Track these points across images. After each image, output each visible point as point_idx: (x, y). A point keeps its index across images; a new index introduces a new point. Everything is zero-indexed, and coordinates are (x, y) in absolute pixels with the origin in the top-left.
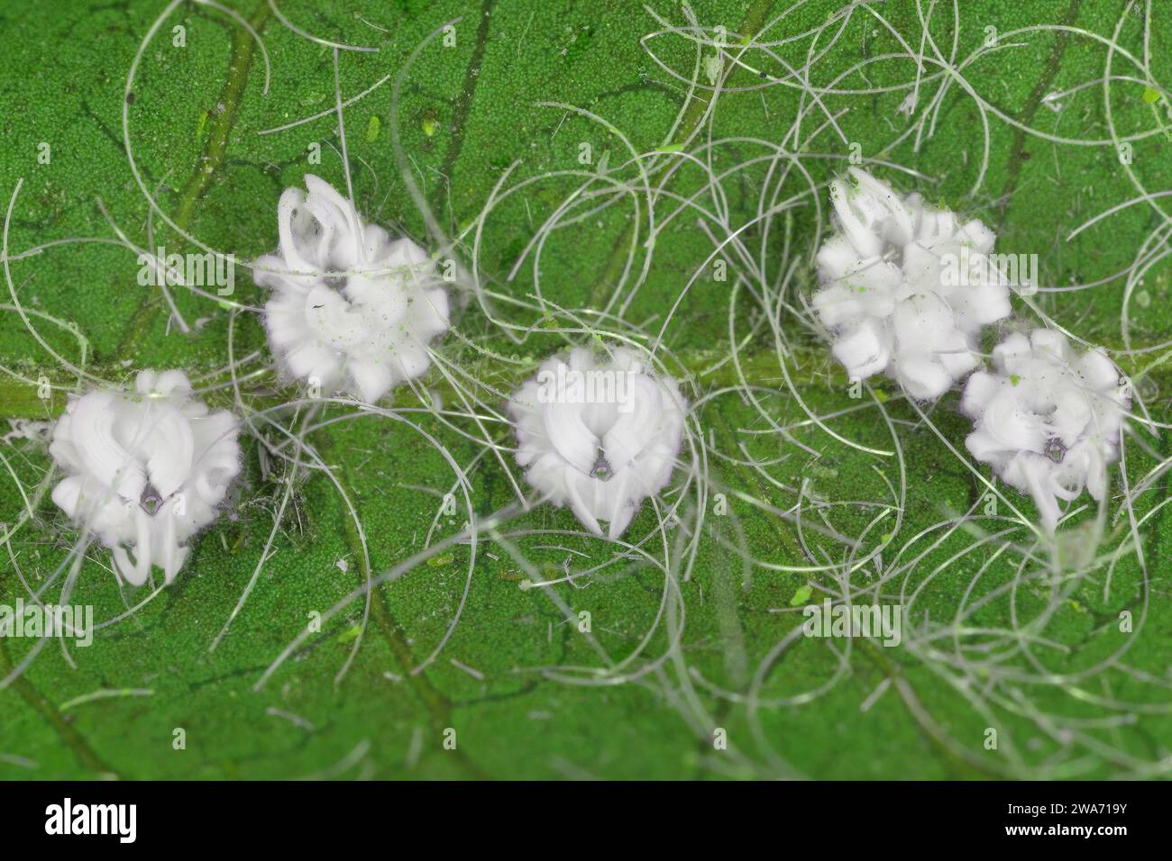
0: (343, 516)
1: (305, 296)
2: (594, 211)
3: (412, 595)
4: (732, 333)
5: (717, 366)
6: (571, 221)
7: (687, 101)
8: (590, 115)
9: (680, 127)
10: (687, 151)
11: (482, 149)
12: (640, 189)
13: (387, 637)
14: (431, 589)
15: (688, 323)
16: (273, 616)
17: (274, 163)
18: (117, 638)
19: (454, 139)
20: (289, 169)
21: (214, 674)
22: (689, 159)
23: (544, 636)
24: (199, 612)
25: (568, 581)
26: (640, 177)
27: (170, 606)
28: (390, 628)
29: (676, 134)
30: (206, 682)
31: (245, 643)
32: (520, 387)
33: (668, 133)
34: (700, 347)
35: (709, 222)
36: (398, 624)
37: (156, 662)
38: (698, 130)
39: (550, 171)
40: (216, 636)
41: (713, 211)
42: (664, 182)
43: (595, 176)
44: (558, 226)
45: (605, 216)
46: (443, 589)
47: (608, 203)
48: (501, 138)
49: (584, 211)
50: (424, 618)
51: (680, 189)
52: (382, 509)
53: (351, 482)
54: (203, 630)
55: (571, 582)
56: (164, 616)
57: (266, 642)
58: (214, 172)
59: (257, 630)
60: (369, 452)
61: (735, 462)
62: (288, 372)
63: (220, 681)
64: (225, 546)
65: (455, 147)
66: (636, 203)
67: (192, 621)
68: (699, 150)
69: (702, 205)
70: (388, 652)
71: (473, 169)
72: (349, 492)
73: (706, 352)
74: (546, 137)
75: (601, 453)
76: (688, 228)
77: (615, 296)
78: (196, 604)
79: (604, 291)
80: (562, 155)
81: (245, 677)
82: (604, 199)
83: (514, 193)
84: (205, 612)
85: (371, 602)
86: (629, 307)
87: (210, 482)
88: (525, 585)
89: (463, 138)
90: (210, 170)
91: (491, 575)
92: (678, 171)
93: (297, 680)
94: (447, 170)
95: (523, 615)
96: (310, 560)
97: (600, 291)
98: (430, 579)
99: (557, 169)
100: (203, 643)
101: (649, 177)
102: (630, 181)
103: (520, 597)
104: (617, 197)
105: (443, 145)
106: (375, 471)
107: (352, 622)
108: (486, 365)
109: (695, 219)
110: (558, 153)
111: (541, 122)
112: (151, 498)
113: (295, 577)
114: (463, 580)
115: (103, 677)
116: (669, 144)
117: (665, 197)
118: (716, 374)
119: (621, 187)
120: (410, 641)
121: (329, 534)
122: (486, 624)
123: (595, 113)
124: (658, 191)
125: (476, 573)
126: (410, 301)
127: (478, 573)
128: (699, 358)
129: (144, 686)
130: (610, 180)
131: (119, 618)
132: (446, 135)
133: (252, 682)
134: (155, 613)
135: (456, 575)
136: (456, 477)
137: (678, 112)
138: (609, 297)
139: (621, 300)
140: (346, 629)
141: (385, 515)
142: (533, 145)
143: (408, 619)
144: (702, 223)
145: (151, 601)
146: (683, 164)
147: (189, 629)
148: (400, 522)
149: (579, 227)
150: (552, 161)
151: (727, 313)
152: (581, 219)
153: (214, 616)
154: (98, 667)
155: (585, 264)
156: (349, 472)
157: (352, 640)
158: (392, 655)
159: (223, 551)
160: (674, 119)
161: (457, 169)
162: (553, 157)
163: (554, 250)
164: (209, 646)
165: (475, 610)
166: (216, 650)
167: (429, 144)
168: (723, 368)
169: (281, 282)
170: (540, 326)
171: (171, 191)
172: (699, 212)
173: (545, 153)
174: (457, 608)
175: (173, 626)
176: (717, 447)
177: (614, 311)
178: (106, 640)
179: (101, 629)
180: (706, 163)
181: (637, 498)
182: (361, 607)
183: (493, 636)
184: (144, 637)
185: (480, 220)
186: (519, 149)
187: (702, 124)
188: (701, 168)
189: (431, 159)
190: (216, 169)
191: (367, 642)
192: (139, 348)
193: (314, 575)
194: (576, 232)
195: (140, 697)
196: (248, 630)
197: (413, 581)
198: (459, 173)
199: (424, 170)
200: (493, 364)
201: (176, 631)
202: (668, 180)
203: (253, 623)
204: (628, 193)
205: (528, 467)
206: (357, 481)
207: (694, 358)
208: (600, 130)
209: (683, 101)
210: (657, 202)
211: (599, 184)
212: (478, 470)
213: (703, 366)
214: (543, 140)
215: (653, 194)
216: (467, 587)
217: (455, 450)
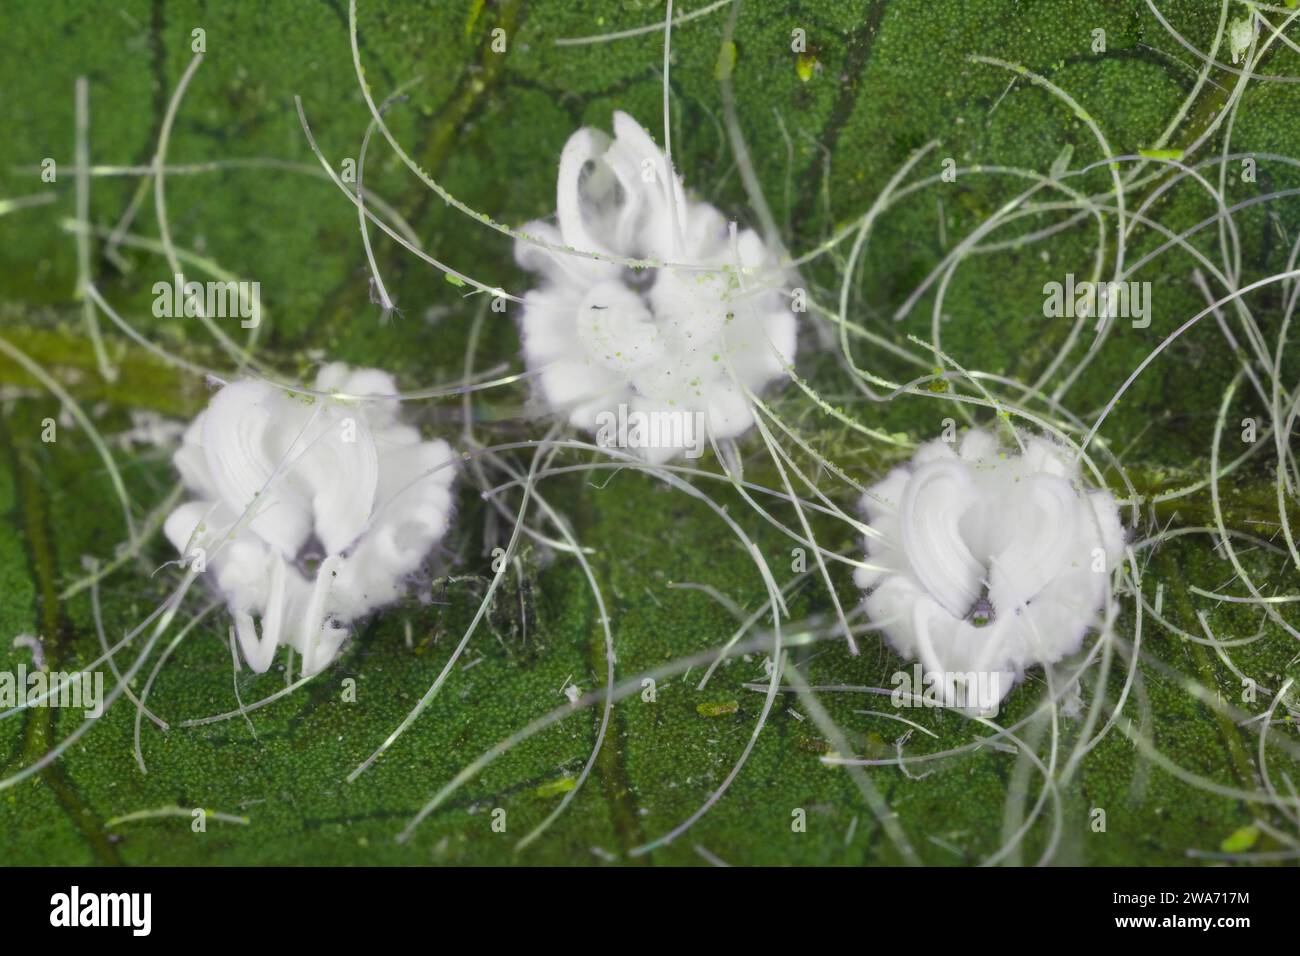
0: (591, 626)
1: (584, 292)
2: (1039, 235)
3: (664, 749)
4: (1215, 448)
5: (1183, 492)
6: (1003, 245)
7: (1198, 86)
8: (1050, 85)
9: (1183, 124)
10: (1187, 162)
11: (883, 116)
12: (1111, 210)
13: (612, 800)
14: (694, 746)
15: (1155, 425)
16: (455, 748)
17: (574, 92)
18: (223, 741)
19: (844, 93)
20: (596, 105)
21: (344, 811)
22: (1191, 176)
23: (841, 835)
24: (348, 726)
25: (896, 767)
26: (1113, 193)
27: (307, 710)
28: (619, 789)
29: (1176, 136)
30: (329, 821)
31: (403, 778)
32: (884, 477)
33: (1163, 131)
34: (1166, 462)
35: (1210, 278)
36: (633, 786)
37: (265, 783)
38: (1208, 133)
39: (981, 163)
40: (363, 761)
41: (1218, 262)
42: (1147, 204)
43: (1044, 181)
44: (981, 250)
45: (1054, 246)
46: (713, 748)
47: (1061, 226)
48: (914, 104)
49: (1023, 233)
50: (673, 785)
51: (1173, 221)
52: (649, 624)
53: (614, 578)
54: (346, 750)
55: (902, 768)
56: (295, 723)
57: (432, 780)
58: (485, 93)
59: (426, 763)
60: (647, 540)
61: (1185, 636)
62: (542, 400)
63: (349, 823)
64: (409, 641)
65: (844, 107)
66: (1102, 231)
67: (336, 736)
68: (1207, 163)
69: (1202, 252)
70: (606, 820)
71: (869, 145)
72: (606, 594)
73: (1172, 470)
74: (980, 111)
75: (985, 591)
76: (1177, 282)
77: (1053, 368)
78: (347, 714)
79: (1037, 357)
80: (1001, 142)
81: (389, 821)
82: (1055, 217)
83: (923, 190)
84: (358, 728)
85: (601, 749)
86: (1071, 389)
87: (396, 540)
88: (831, 760)
89: (857, 94)
90: (478, 86)
91: (786, 741)
92: (1171, 192)
93: (462, 838)
94: (829, 139)
95: (819, 801)
96: (529, 680)
97: (1030, 357)
98: (697, 733)
99: (990, 162)
100: (343, 768)
101: (1126, 195)
102: (1097, 197)
103: (822, 777)
104: (1075, 218)
105: (825, 101)
106: (652, 569)
107: (566, 773)
108: (842, 437)
109: (1190, 270)
110: (997, 139)
111: (975, 87)
112: (310, 555)
113: (500, 699)
114: (742, 742)
115: (183, 792)
116: (1162, 149)
117: (1149, 229)
118: (1182, 503)
119: (1081, 201)
120: (643, 811)
121: (565, 648)
122: (762, 806)
123: (1057, 84)
124: (1137, 217)
125: (765, 736)
126: (730, 316)
127: (768, 734)
128: (1160, 477)
129: (240, 812)
130: (1067, 190)
131: (229, 716)
132: (833, 86)
133: (396, 829)
134: (284, 717)
135: (736, 733)
136: (766, 595)
137: (1182, 100)
138: (1043, 367)
139: (1062, 374)
140: (555, 780)
141: (653, 634)
142: (960, 120)
143: (648, 782)
144: (1199, 278)
145: (282, 699)
146: (1181, 183)
147: (327, 747)
148: (672, 646)
149: (1014, 257)
150: (984, 151)
151: (1214, 419)
152: (1018, 243)
153: (367, 735)
154: (179, 778)
155: (1014, 312)
156: (615, 566)
157: (560, 796)
158: (612, 827)
159: (405, 649)
160: (1174, 110)
161: (843, 140)
162: (987, 143)
163: (973, 286)
164: (350, 773)
165: (752, 785)
166: (356, 780)
167: (804, 96)
168: (1195, 496)
169: (551, 264)
170: (921, 386)
171: (419, 111)
172: (1196, 260)
173: (976, 136)
174: (725, 777)
175: (305, 739)
176: (1164, 613)
177: (1048, 390)
178: (201, 743)
179: (199, 727)
180: (1216, 187)
181: (1021, 661)
182: (584, 755)
183: (766, 823)
184: (259, 747)
185: (866, 222)
186: (939, 124)
187: (1217, 124)
188: (1209, 193)
189: (806, 120)
190: (488, 87)
191: (579, 804)
192: (339, 336)
193: (529, 702)
194: (1009, 263)
195: (228, 825)
196: (411, 761)
197: (671, 731)
198: (847, 147)
199: (794, 135)
200: (852, 438)
201: (307, 746)
202: (1154, 203)
203: (423, 753)
204: (1092, 215)
205: (869, 591)
206: (622, 580)
207: (1153, 475)
208: (1062, 112)
209: (1191, 84)
210: (1133, 234)
211: (1048, 193)
212: (803, 592)
213: (1162, 489)
214: (976, 115)
215: (1128, 220)
216: (748, 751)
217: (777, 558)
